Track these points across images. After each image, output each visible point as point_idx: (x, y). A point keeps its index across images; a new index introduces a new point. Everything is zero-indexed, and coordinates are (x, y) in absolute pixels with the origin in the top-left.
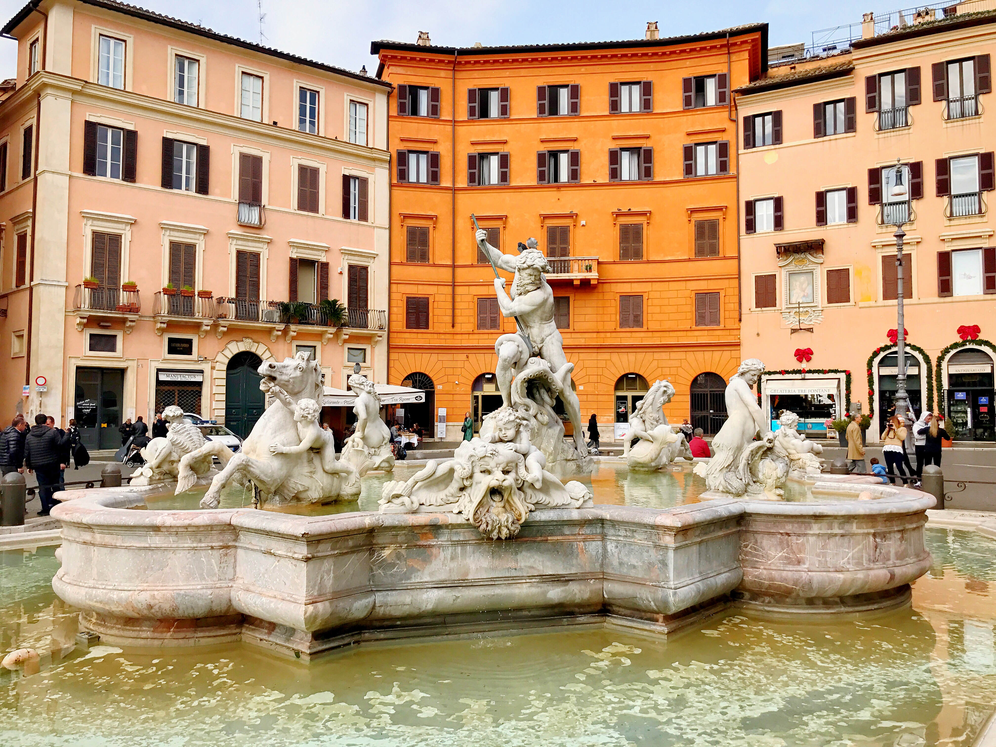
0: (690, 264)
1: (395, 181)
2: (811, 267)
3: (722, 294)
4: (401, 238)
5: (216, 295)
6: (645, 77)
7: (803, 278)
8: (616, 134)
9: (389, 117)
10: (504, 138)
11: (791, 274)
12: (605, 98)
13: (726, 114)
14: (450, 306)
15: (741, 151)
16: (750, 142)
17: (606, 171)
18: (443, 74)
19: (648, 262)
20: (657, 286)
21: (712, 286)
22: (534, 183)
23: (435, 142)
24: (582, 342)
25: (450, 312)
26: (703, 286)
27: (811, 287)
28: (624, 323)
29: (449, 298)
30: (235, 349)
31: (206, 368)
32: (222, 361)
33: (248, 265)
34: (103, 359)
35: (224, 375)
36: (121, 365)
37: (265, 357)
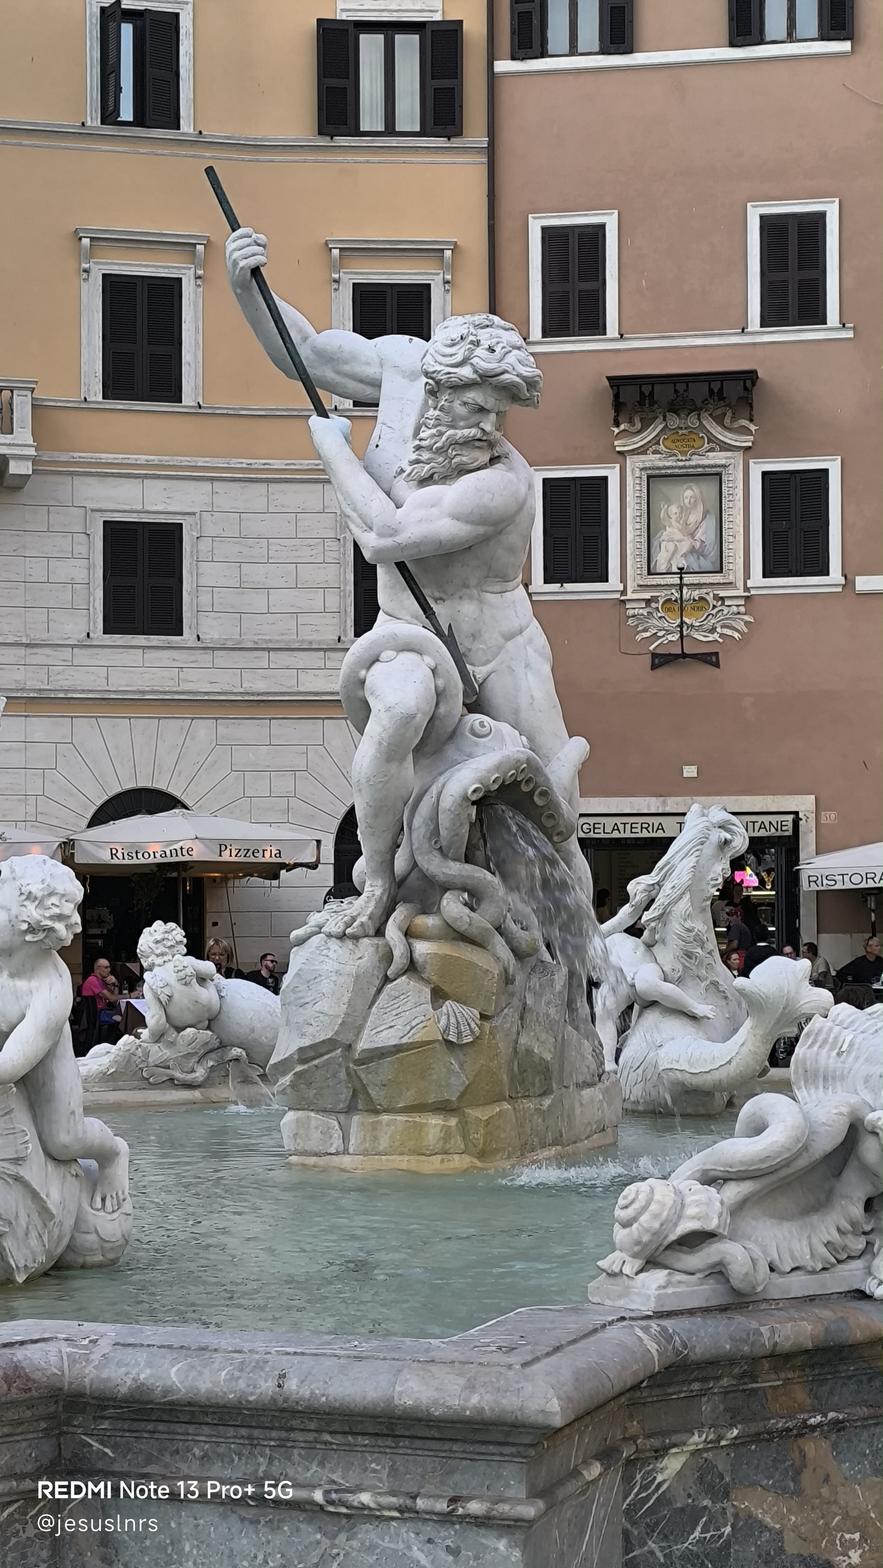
2: (717, 458)
7: (689, 493)
11: (654, 478)
15: (504, 63)
16: (530, 38)
19: (198, 414)
20: (227, 495)
27: (711, 523)
28: (119, 616)
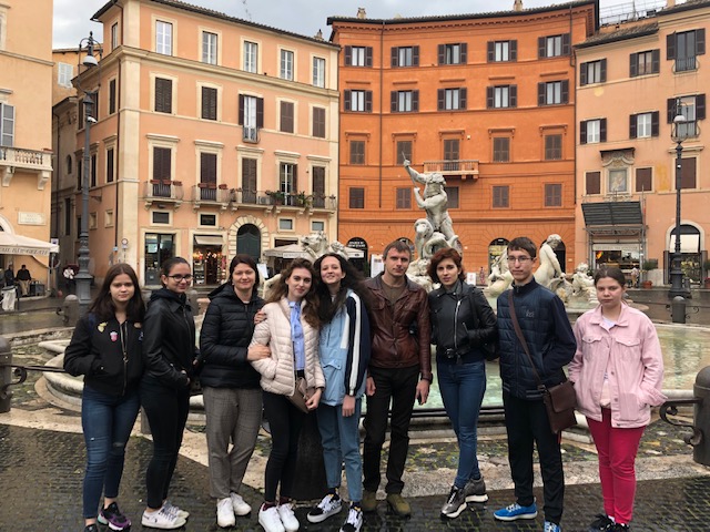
0: (542, 164)
1: (342, 110)
2: (625, 166)
3: (563, 185)
4: (347, 148)
5: (230, 187)
6: (513, 37)
7: (619, 174)
8: (491, 76)
9: (338, 67)
10: (416, 80)
12: (484, 52)
13: (567, 62)
14: (378, 193)
15: (578, 87)
16: (584, 81)
17: (485, 102)
18: (375, 37)
19: (513, 163)
20: (519, 180)
21: (556, 180)
22: (435, 110)
23: (369, 83)
24: (467, 217)
25: (378, 198)
26: (550, 180)
27: (624, 180)
28: (496, 204)
29: (378, 188)
30: (242, 221)
31: (224, 233)
32: (235, 229)
33: (249, 168)
34: (161, 228)
35: (235, 238)
36: (172, 232)
37: (260, 227)
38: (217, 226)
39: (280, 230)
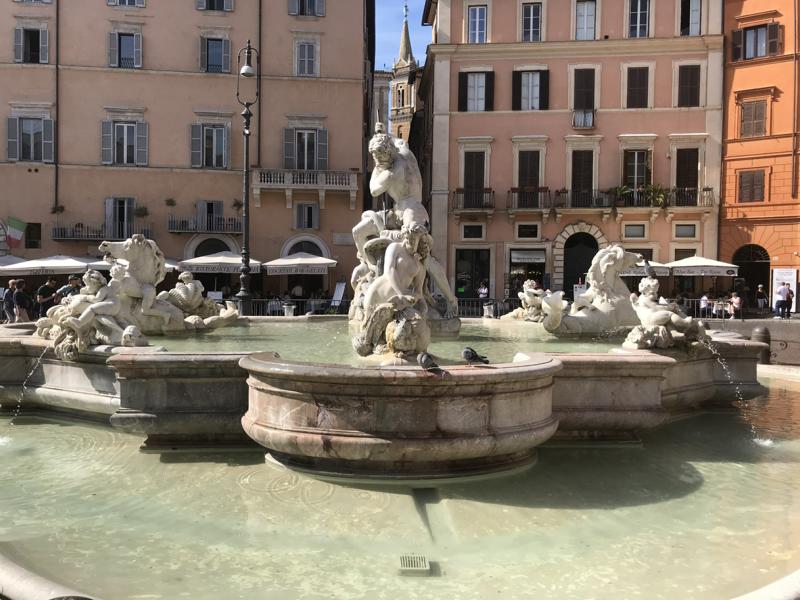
1: (729, 61)
4: (735, 115)
5: (553, 189)
14: (788, 175)
23: (775, 13)
25: (788, 182)
29: (788, 168)
30: (571, 231)
31: (548, 246)
32: (561, 241)
33: (582, 161)
34: (473, 243)
35: (562, 252)
36: (486, 247)
37: (596, 236)
38: (538, 238)
39: (624, 239)
